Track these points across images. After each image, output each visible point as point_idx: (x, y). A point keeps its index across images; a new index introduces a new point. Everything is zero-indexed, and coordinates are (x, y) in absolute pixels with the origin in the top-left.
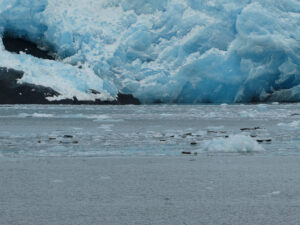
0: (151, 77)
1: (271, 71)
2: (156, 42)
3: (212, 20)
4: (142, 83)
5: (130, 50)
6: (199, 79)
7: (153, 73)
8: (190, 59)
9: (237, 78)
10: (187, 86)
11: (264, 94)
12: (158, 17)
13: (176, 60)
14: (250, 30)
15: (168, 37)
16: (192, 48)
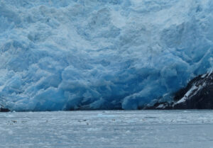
0: (21, 101)
1: (79, 97)
2: (24, 84)
3: (50, 74)
4: (16, 103)
5: (10, 88)
6: (44, 101)
7: (21, 98)
8: (40, 92)
9: (63, 100)
10: (38, 104)
11: (76, 107)
12: (24, 73)
13: (33, 92)
14: (68, 78)
15: (29, 82)
16: (41, 87)
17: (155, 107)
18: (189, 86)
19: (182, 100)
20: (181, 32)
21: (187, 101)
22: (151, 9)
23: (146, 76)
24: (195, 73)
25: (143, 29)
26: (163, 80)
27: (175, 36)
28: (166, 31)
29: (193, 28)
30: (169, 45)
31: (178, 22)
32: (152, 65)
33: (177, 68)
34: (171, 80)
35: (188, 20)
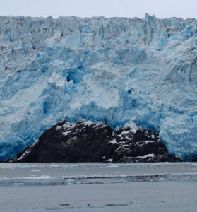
17: (7, 161)
18: (24, 151)
19: (20, 158)
20: (21, 125)
21: (23, 159)
22: (7, 114)
23: (4, 146)
24: (27, 145)
25: (3, 124)
26: (12, 148)
27: (17, 127)
28: (13, 124)
29: (26, 123)
30: (15, 131)
31: (19, 120)
32: (6, 141)
33: (18, 142)
34: (16, 148)
35: (24, 119)
